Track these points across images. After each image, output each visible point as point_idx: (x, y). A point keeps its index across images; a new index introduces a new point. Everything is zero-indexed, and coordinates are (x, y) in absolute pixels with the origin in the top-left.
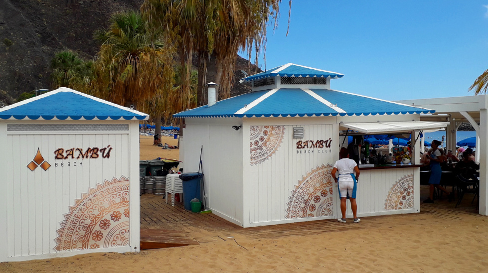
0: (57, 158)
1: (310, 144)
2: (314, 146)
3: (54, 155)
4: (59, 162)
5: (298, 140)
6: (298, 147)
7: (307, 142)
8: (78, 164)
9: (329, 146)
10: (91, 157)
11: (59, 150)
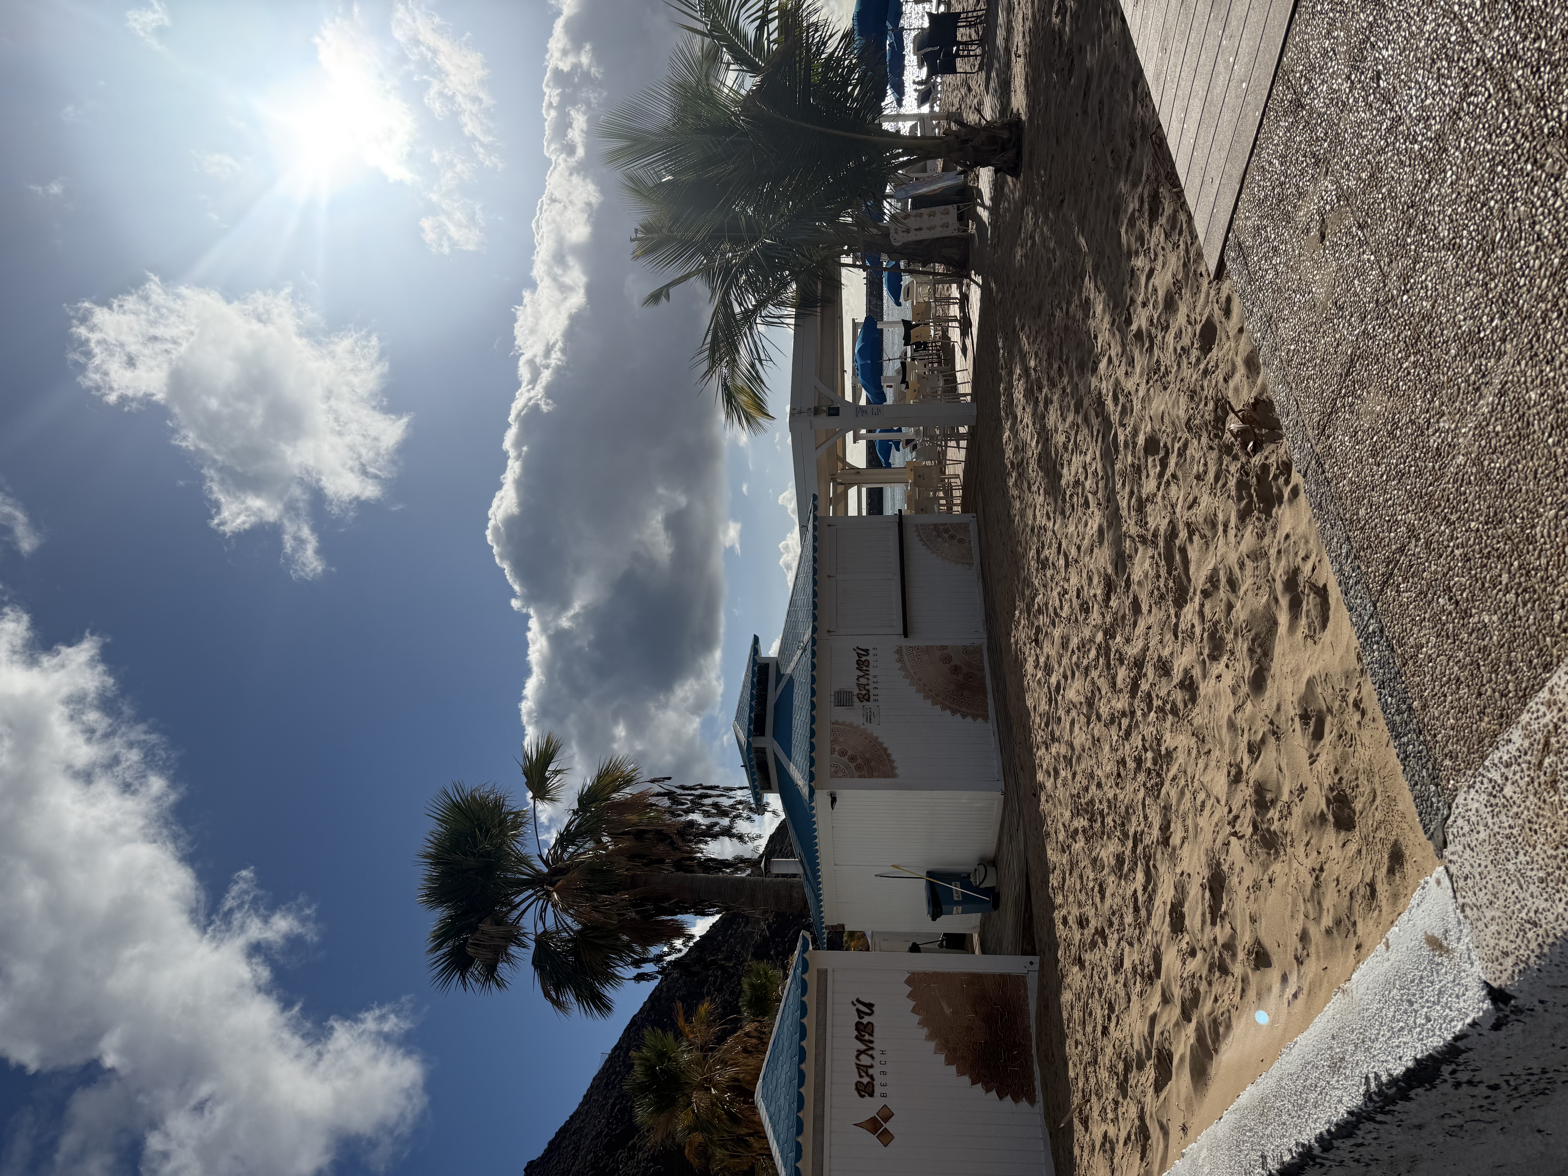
0: (871, 1095)
1: (863, 681)
2: (866, 674)
3: (867, 1098)
4: (878, 1090)
5: (855, 699)
6: (868, 700)
7: (858, 685)
8: (883, 1058)
9: (867, 651)
10: (871, 1035)
11: (857, 1089)
